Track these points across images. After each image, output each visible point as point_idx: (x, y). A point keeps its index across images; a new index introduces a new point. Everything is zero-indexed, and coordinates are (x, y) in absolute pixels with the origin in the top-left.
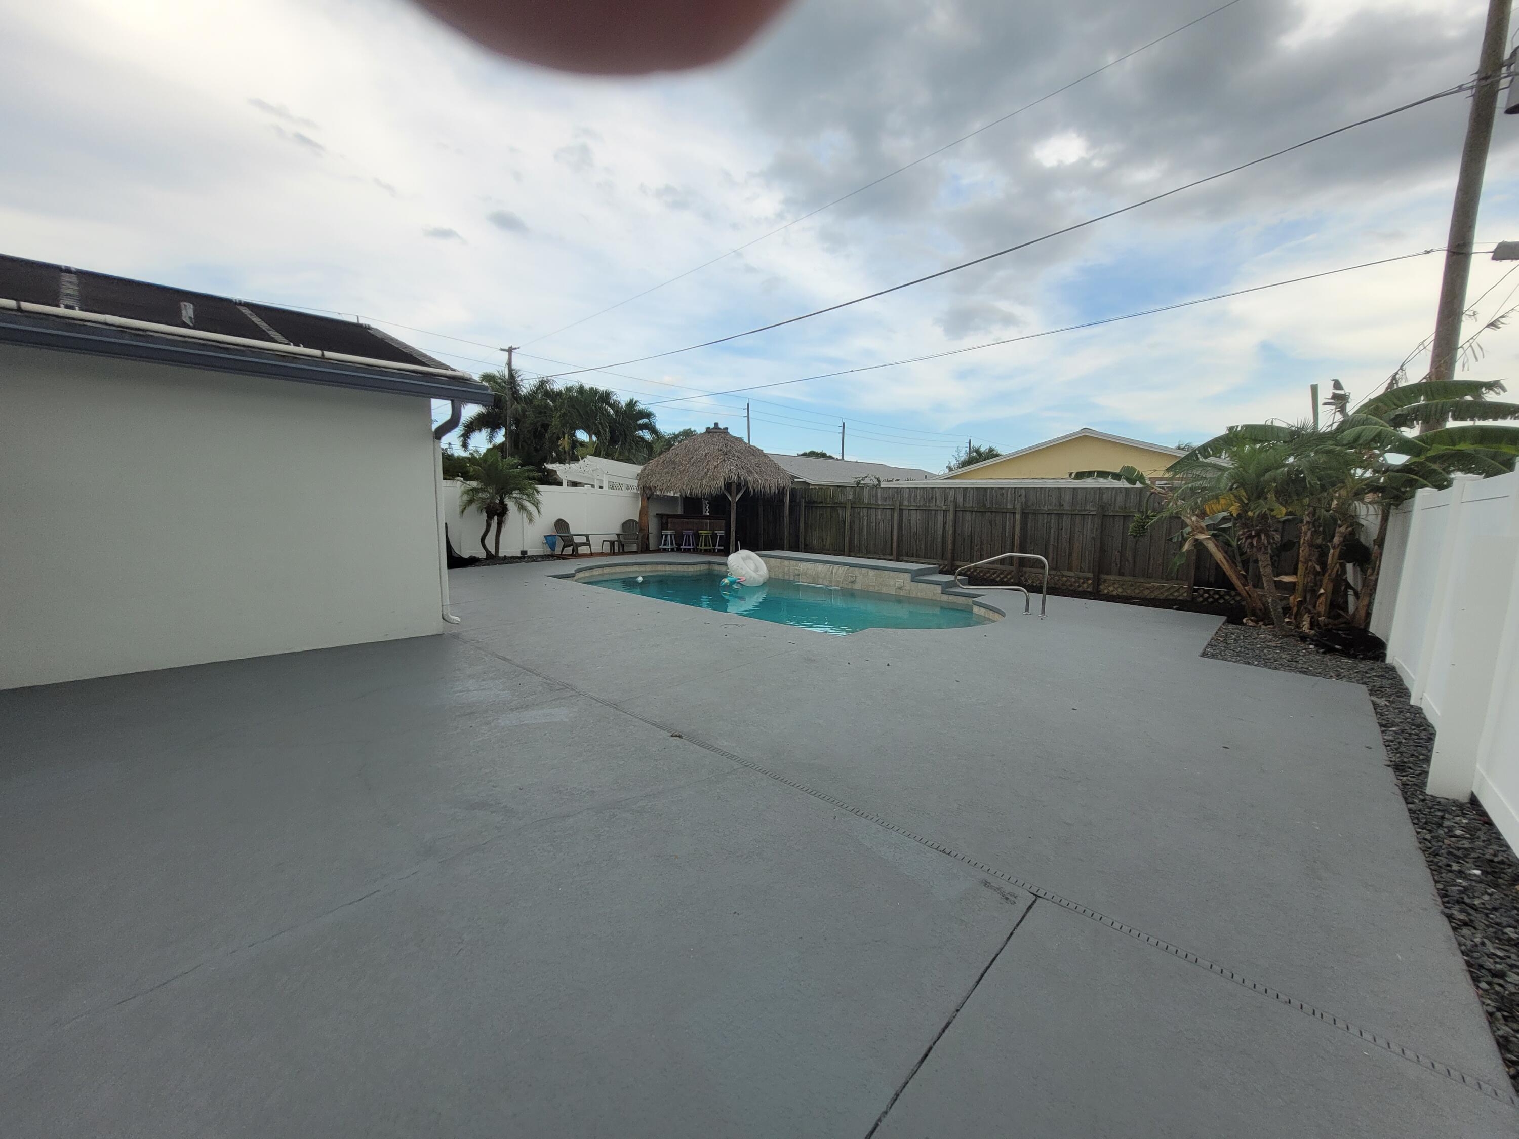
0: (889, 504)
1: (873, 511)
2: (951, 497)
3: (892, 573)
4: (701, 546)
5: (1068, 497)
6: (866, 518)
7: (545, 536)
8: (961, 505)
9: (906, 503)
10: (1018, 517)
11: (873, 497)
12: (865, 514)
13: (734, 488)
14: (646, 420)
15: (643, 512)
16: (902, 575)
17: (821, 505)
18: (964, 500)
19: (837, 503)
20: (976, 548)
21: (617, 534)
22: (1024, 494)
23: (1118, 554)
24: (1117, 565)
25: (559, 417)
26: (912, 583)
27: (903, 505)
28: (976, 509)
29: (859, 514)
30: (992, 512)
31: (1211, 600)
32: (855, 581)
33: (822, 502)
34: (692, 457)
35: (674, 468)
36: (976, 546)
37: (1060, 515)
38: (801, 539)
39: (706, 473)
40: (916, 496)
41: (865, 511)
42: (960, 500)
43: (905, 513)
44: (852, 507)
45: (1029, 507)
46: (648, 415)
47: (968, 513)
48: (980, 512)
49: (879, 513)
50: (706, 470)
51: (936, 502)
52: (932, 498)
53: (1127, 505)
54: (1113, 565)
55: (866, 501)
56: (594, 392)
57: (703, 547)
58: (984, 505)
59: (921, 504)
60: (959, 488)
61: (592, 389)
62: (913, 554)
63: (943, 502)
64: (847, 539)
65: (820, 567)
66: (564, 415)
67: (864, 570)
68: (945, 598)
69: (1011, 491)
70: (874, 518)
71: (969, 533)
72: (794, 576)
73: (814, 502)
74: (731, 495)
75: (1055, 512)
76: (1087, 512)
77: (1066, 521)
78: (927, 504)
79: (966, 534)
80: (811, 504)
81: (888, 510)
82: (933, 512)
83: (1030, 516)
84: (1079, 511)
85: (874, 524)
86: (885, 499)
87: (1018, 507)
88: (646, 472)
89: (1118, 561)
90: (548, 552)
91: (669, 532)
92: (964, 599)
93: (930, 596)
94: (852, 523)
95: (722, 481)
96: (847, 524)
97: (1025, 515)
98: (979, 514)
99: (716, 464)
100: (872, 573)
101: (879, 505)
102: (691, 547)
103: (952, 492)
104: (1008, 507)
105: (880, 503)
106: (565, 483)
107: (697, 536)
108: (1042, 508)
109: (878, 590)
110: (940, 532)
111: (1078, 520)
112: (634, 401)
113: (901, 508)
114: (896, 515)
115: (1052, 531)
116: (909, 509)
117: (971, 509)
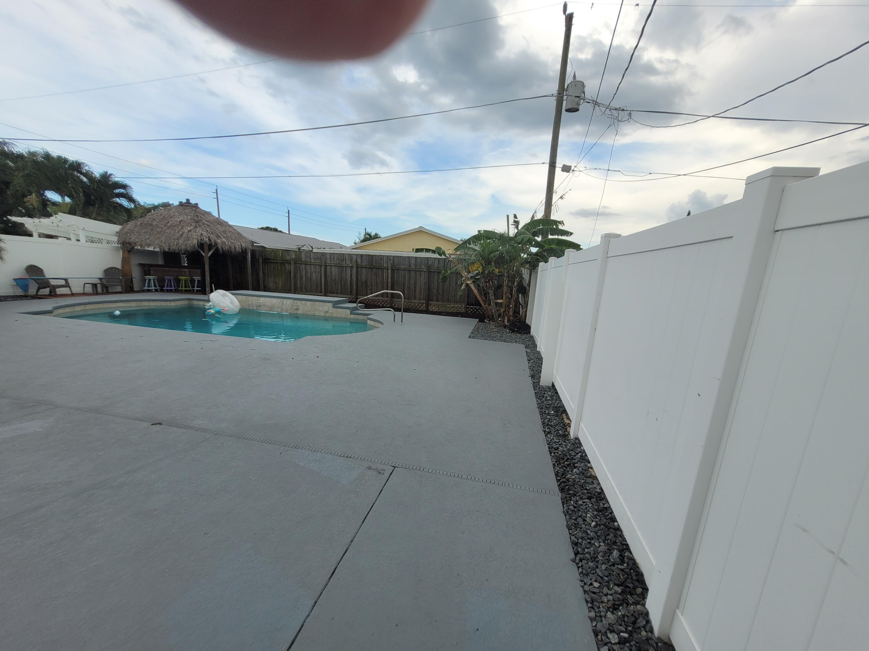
0: (318, 262)
1: (308, 266)
3: (321, 303)
4: (182, 287)
5: (413, 262)
6: (304, 270)
7: (15, 280)
8: (360, 264)
9: (328, 262)
10: (390, 271)
11: (309, 258)
12: (304, 268)
13: (206, 248)
14: (122, 191)
15: (125, 261)
16: (327, 304)
17: (274, 261)
18: (361, 261)
19: (284, 260)
20: (369, 288)
21: (99, 278)
22: (392, 259)
23: (436, 291)
24: (436, 296)
25: (23, 176)
26: (333, 308)
27: (327, 263)
28: (368, 267)
29: (300, 267)
30: (376, 269)
31: (473, 312)
32: (298, 308)
33: (274, 260)
34: (168, 223)
35: (152, 230)
36: (369, 286)
37: (409, 271)
38: (261, 283)
39: (182, 235)
40: (334, 258)
41: (304, 266)
42: (359, 261)
43: (328, 268)
44: (295, 263)
45: (395, 266)
46: (124, 187)
47: (364, 269)
49: (312, 267)
50: (181, 233)
51: (346, 262)
52: (344, 259)
53: (439, 267)
54: (434, 296)
55: (303, 260)
56: (62, 160)
57: (184, 289)
58: (372, 264)
59: (338, 263)
60: (359, 254)
61: (59, 158)
62: (334, 292)
64: (292, 283)
65: (274, 300)
66: (28, 175)
67: (304, 302)
68: (352, 316)
69: (386, 257)
70: (310, 270)
71: (365, 280)
72: (257, 307)
73: (269, 259)
74: (204, 252)
75: (407, 269)
76: (422, 270)
77: (413, 274)
78: (341, 263)
79: (363, 281)
80: (267, 261)
81: (318, 266)
82: (344, 268)
83: (395, 271)
84: (418, 269)
85: (310, 274)
86: (316, 259)
87: (389, 266)
88: (125, 230)
89: (436, 294)
90: (19, 292)
91: (152, 277)
92: (362, 316)
93: (344, 316)
94: (295, 273)
95: (195, 241)
96: (292, 273)
97: (393, 270)
98: (370, 269)
99: (189, 229)
100: (308, 303)
101: (312, 262)
102: (173, 288)
103: (355, 257)
104: (385, 266)
105: (313, 261)
106: (35, 235)
107: (178, 281)
108: (401, 267)
109: (313, 314)
110: (349, 279)
111: (418, 273)
112: (109, 173)
113: (326, 264)
114: (323, 269)
115: (406, 279)
116: (330, 266)
117: (365, 266)
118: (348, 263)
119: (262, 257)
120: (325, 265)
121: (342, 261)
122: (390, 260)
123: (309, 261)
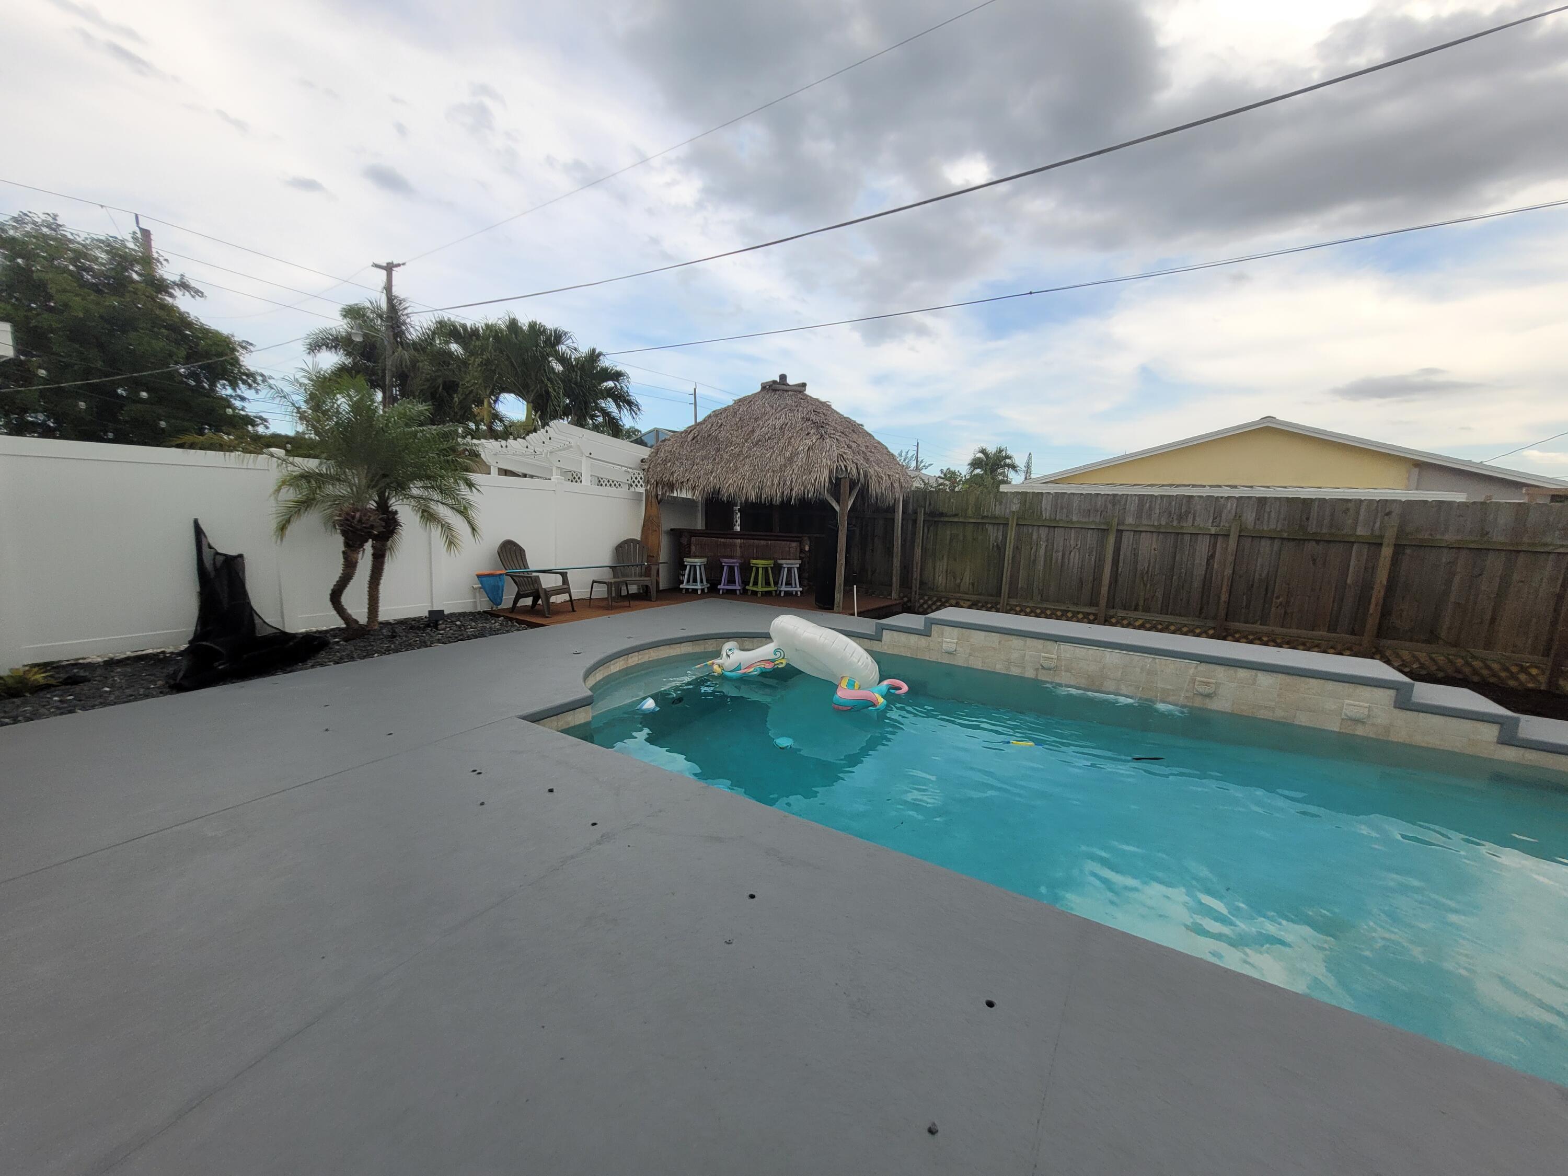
0: (1094, 522)
1: (1059, 533)
2: (1230, 512)
3: (1331, 685)
4: (756, 583)
5: (1504, 520)
6: (1044, 542)
7: (479, 576)
8: (1250, 526)
9: (1130, 520)
11: (1062, 508)
12: (1043, 536)
13: (845, 487)
14: (610, 384)
15: (649, 525)
16: (1365, 691)
17: (956, 520)
19: (987, 517)
21: (610, 567)
25: (481, 364)
26: (1396, 711)
27: (1123, 524)
28: (1285, 535)
29: (1031, 535)
30: (1318, 542)
32: (1215, 693)
33: (956, 515)
34: (753, 431)
35: (718, 450)
36: (1278, 598)
37: (1481, 551)
38: (916, 575)
39: (791, 460)
43: (1127, 538)
44: (1017, 525)
45: (1410, 534)
47: (1267, 541)
48: (1294, 540)
49: (1073, 535)
50: (788, 454)
51: (1194, 519)
52: (1188, 512)
55: (1046, 515)
56: (536, 330)
57: (760, 588)
58: (1304, 528)
59: (1163, 523)
61: (533, 326)
63: (1211, 521)
66: (488, 362)
67: (1242, 673)
68: (1510, 754)
70: (1061, 544)
71: (1264, 575)
72: (1037, 670)
73: (942, 514)
74: (838, 502)
75: (1472, 546)
77: (1495, 564)
78: (1175, 524)
79: (1257, 576)
80: (936, 518)
81: (1090, 532)
82: (1187, 538)
83: (1408, 551)
85: (1060, 554)
87: (1385, 534)
88: (662, 455)
90: (483, 604)
91: (698, 561)
94: (1017, 549)
95: (825, 476)
96: (1009, 552)
97: (1399, 549)
98: (1290, 544)
99: (809, 442)
101: (1071, 521)
102: (737, 587)
104: (1359, 533)
105: (1075, 519)
106: (494, 471)
107: (746, 569)
108: (1439, 537)
110: (1200, 573)
112: (597, 352)
113: (1121, 528)
114: (1112, 539)
115: (1457, 579)
116: (1135, 531)
117: (1274, 535)
118: (1205, 523)
119: (925, 510)
120: (1118, 530)
121: (1181, 518)
122: (1388, 514)
123: (1064, 517)
